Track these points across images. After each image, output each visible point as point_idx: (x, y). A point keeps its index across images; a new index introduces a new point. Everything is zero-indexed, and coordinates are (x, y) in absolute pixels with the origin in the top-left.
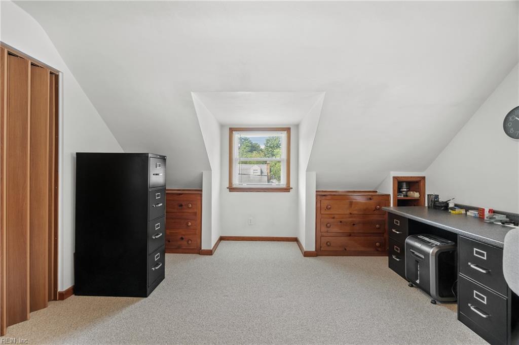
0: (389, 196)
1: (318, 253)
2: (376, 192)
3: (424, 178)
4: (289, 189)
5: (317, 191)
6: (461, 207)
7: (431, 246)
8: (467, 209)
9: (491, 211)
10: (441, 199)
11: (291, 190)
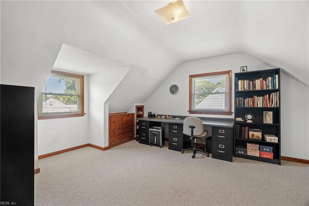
0: (134, 114)
1: (111, 146)
2: (127, 113)
3: (143, 106)
4: (84, 114)
5: (109, 114)
6: (159, 115)
7: (160, 129)
8: (161, 116)
9: (168, 116)
10: (153, 113)
11: (85, 115)
